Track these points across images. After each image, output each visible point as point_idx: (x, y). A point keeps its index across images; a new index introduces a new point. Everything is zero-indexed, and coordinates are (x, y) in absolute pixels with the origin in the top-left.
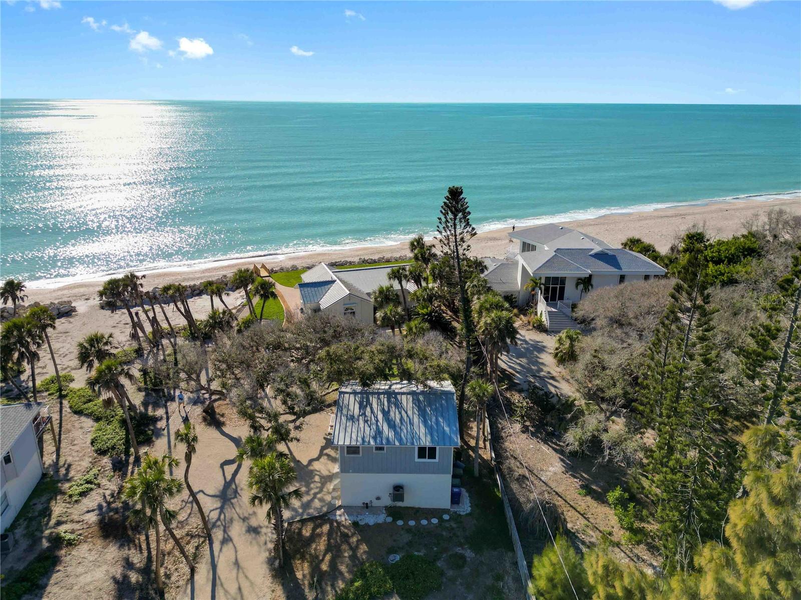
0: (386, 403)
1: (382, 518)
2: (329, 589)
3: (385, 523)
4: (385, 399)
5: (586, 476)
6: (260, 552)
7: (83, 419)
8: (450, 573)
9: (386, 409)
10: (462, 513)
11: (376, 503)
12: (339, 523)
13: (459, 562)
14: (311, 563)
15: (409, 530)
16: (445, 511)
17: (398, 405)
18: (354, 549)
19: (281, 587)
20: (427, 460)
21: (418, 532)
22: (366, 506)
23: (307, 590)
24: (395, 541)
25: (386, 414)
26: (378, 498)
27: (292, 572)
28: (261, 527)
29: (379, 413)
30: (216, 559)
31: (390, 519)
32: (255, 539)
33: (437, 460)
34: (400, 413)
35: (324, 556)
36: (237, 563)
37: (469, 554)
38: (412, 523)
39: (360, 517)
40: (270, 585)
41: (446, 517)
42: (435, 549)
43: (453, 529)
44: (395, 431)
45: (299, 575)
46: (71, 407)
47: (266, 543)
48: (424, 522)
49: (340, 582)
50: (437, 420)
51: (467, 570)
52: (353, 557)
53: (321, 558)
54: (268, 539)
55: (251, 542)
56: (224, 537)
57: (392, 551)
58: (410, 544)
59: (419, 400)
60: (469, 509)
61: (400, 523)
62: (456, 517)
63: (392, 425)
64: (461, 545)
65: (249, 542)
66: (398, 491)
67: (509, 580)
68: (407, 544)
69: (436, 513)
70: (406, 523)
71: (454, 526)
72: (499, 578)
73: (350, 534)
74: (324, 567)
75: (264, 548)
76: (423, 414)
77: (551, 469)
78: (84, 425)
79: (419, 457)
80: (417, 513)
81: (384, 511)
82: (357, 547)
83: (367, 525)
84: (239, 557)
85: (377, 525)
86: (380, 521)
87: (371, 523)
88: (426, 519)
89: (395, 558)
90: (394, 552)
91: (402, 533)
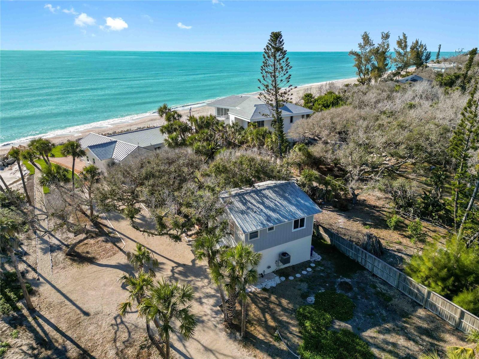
0: (258, 198)
1: (277, 280)
2: (290, 336)
3: (282, 281)
4: (255, 195)
5: (359, 219)
6: (217, 334)
8: (350, 295)
9: (261, 201)
10: (318, 260)
11: (268, 271)
12: (253, 293)
14: (260, 325)
15: (301, 280)
17: (266, 197)
18: (280, 305)
19: (258, 351)
20: (299, 229)
21: (307, 279)
22: (262, 275)
23: (277, 344)
24: (300, 290)
25: (263, 203)
26: (269, 267)
27: (255, 338)
28: (201, 317)
29: (259, 205)
30: (188, 355)
31: (283, 279)
32: (204, 326)
33: (304, 227)
34: (272, 202)
35: (265, 317)
36: (207, 349)
39: (264, 284)
40: (248, 354)
41: (313, 265)
42: (327, 285)
43: (323, 270)
44: (278, 213)
45: (261, 337)
47: (216, 326)
48: (304, 272)
49: (294, 329)
50: (296, 199)
51: (355, 289)
52: (284, 309)
53: (263, 319)
54: (214, 323)
55: (204, 330)
56: (178, 336)
57: (304, 296)
59: (276, 191)
60: (320, 256)
61: (291, 278)
62: (317, 263)
63: (274, 210)
64: (338, 277)
65: (202, 331)
66: (284, 257)
68: (309, 289)
69: (305, 265)
70: (295, 277)
71: (322, 268)
72: (375, 287)
73: (267, 296)
74: (272, 323)
75: (217, 330)
76: (286, 199)
77: (339, 221)
79: (295, 228)
80: (294, 269)
81: (275, 275)
82: (280, 302)
83: (272, 288)
84: (204, 344)
85: (278, 285)
86: (279, 282)
87: (274, 285)
88: (303, 270)
89: (311, 299)
90: (307, 296)
91: (299, 283)
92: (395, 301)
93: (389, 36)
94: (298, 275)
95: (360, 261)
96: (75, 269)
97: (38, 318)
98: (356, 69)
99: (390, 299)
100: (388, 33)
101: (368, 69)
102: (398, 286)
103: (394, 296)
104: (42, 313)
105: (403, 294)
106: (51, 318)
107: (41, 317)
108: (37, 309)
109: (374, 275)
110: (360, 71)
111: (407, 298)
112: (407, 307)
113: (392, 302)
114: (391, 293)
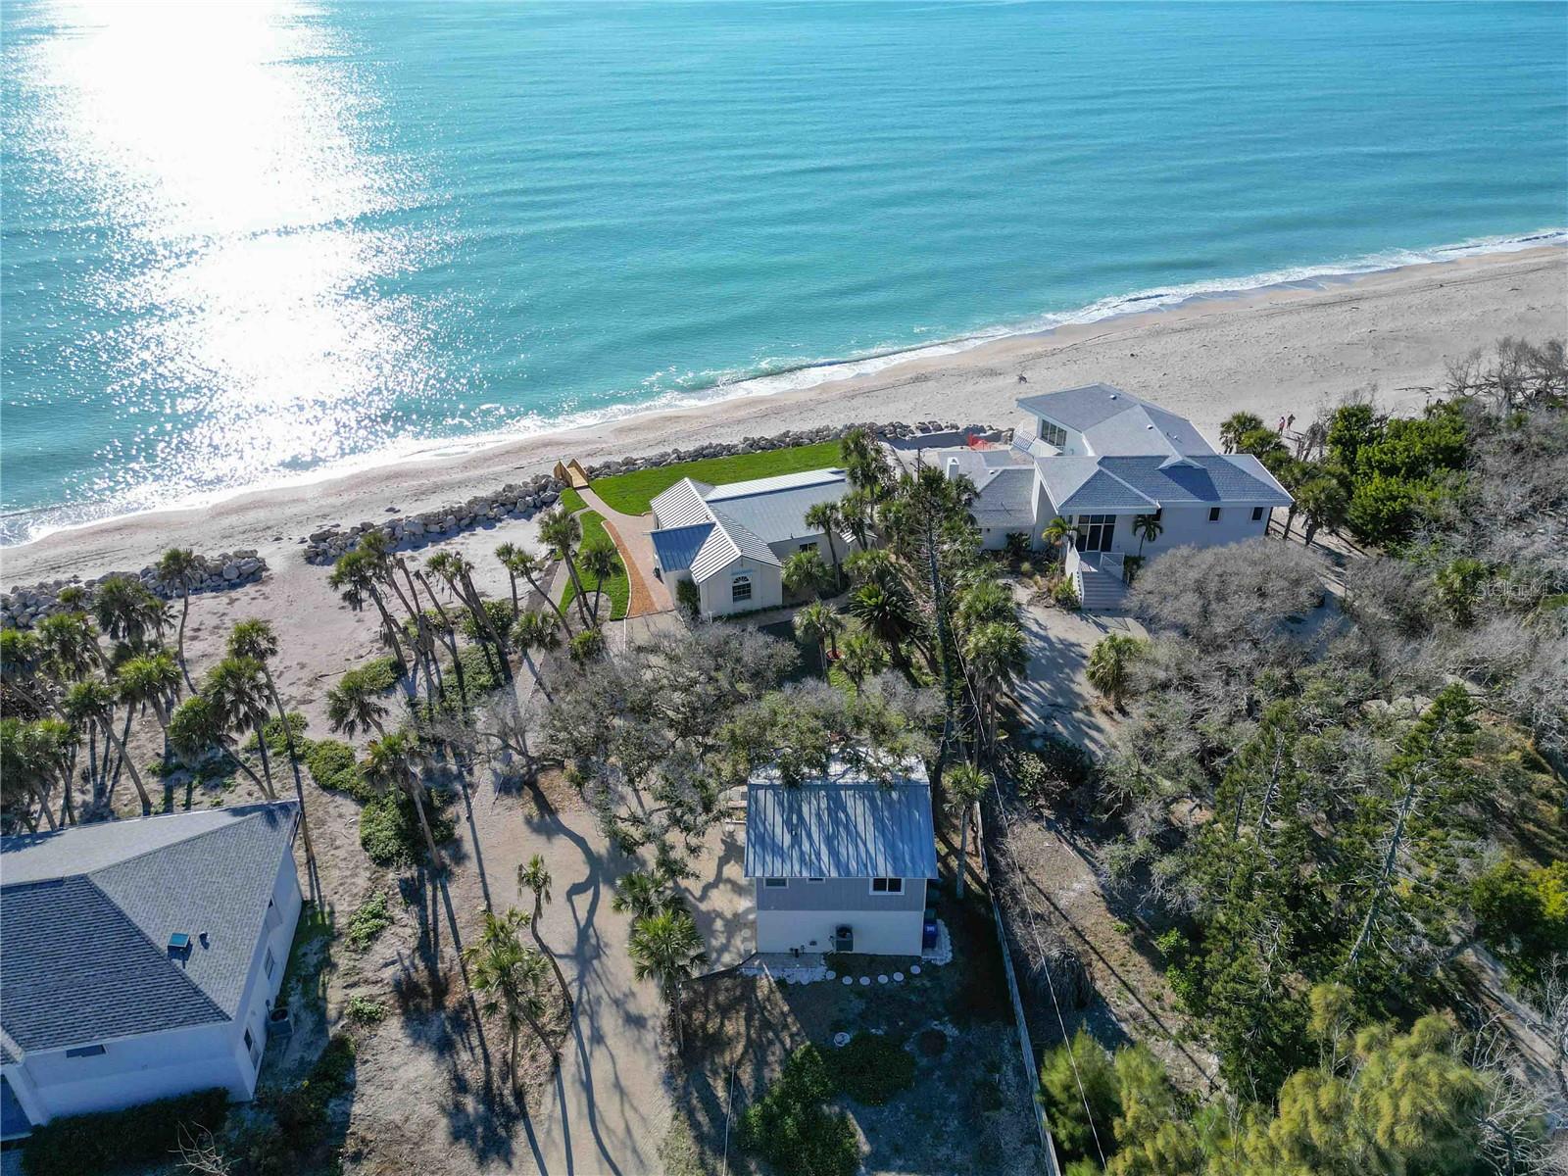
1: (820, 973)
3: (824, 981)
7: (339, 799)
8: (924, 1062)
10: (939, 963)
11: (809, 949)
13: (934, 1042)
15: (861, 993)
16: (915, 960)
20: (887, 893)
21: (874, 995)
22: (796, 953)
24: (841, 1010)
26: (813, 943)
31: (831, 975)
33: (902, 893)
37: (951, 1031)
38: (865, 981)
39: (788, 971)
41: (916, 970)
42: (901, 1023)
43: (926, 990)
46: (315, 778)
48: (883, 979)
51: (947, 1056)
57: (838, 1027)
58: (862, 1016)
60: (950, 955)
61: (847, 980)
62: (930, 969)
64: (938, 1017)
66: (844, 932)
67: (1008, 1071)
68: (860, 1015)
69: (898, 963)
70: (856, 982)
71: (928, 984)
72: (994, 1067)
76: (880, 823)
77: (1075, 885)
78: (343, 810)
79: (875, 889)
80: (875, 963)
81: (822, 962)
83: (798, 984)
85: (813, 984)
86: (818, 978)
87: (805, 982)
88: (886, 973)
89: (843, 1038)
90: (842, 1029)
91: (852, 997)
92: (1003, 1115)
99: (998, 1105)
103: (1010, 1103)
106: (454, 902)
107: (443, 890)
113: (993, 1114)
114: (1011, 1095)
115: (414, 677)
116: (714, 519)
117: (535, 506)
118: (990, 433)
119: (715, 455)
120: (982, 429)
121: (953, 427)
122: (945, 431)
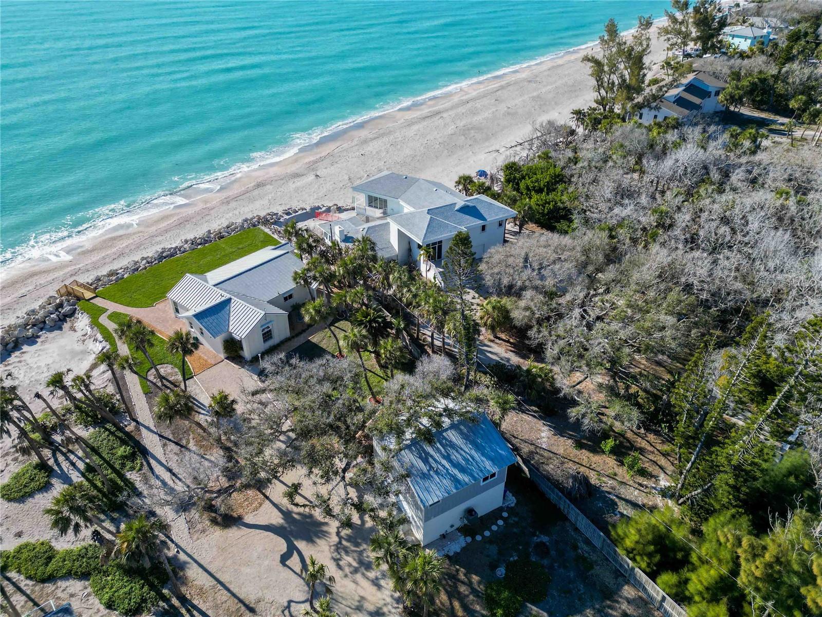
1: (463, 541)
3: (468, 544)
7: (62, 584)
8: (545, 562)
9: (445, 454)
10: (512, 505)
11: (451, 530)
13: (542, 549)
15: (490, 541)
16: (500, 510)
18: (469, 585)
20: (489, 481)
21: (497, 539)
22: (443, 536)
24: (488, 556)
26: (452, 526)
29: (442, 459)
31: (469, 539)
33: (496, 477)
37: (545, 539)
39: (446, 549)
41: (505, 514)
42: (521, 547)
43: (517, 523)
48: (494, 528)
51: (553, 553)
52: (474, 592)
53: (450, 607)
57: (493, 567)
58: (501, 553)
59: (462, 431)
60: (514, 498)
61: (479, 538)
62: (511, 511)
64: (534, 535)
66: (471, 517)
67: (581, 545)
68: (498, 554)
69: (495, 515)
70: (483, 536)
71: (516, 519)
72: (575, 548)
73: (454, 572)
77: (543, 435)
78: (71, 590)
79: (484, 480)
81: (459, 534)
83: (456, 554)
85: (463, 549)
86: (464, 545)
87: (458, 550)
88: (493, 524)
89: (501, 571)
90: (497, 567)
91: (487, 546)
92: (597, 570)
93: (651, 23)
94: (487, 533)
95: (562, 508)
96: (217, 534)
97: (192, 610)
98: (594, 82)
99: (591, 567)
100: (650, 18)
101: (613, 83)
102: (602, 549)
103: (596, 562)
104: (195, 602)
105: (607, 559)
106: (208, 609)
107: (195, 607)
108: (188, 596)
109: (576, 529)
110: (600, 85)
111: (611, 565)
112: (609, 580)
113: (592, 572)
114: (594, 557)
115: (61, 469)
116: (228, 296)
117: (60, 320)
118: (324, 209)
119: (172, 255)
120: (319, 208)
121: (303, 209)
122: (300, 212)
